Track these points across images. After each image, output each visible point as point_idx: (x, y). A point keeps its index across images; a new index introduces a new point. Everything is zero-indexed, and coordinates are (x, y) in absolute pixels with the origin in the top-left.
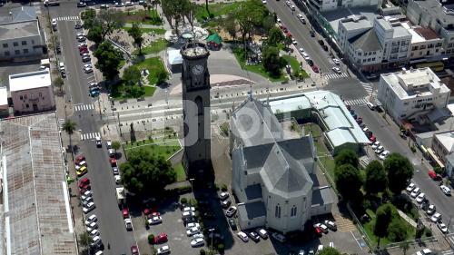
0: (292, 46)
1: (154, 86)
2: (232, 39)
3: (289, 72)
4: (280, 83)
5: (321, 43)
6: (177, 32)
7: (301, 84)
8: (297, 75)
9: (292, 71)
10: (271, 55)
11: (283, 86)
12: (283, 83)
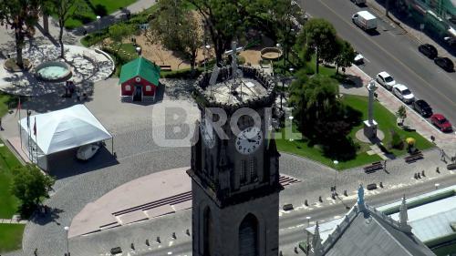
0: (354, 70)
1: (14, 220)
2: (185, 67)
3: (374, 139)
4: (360, 170)
5: (429, 52)
6: (21, 65)
7: (418, 167)
8: (398, 146)
9: (380, 135)
10: (321, 97)
11: (374, 178)
12: (369, 171)
